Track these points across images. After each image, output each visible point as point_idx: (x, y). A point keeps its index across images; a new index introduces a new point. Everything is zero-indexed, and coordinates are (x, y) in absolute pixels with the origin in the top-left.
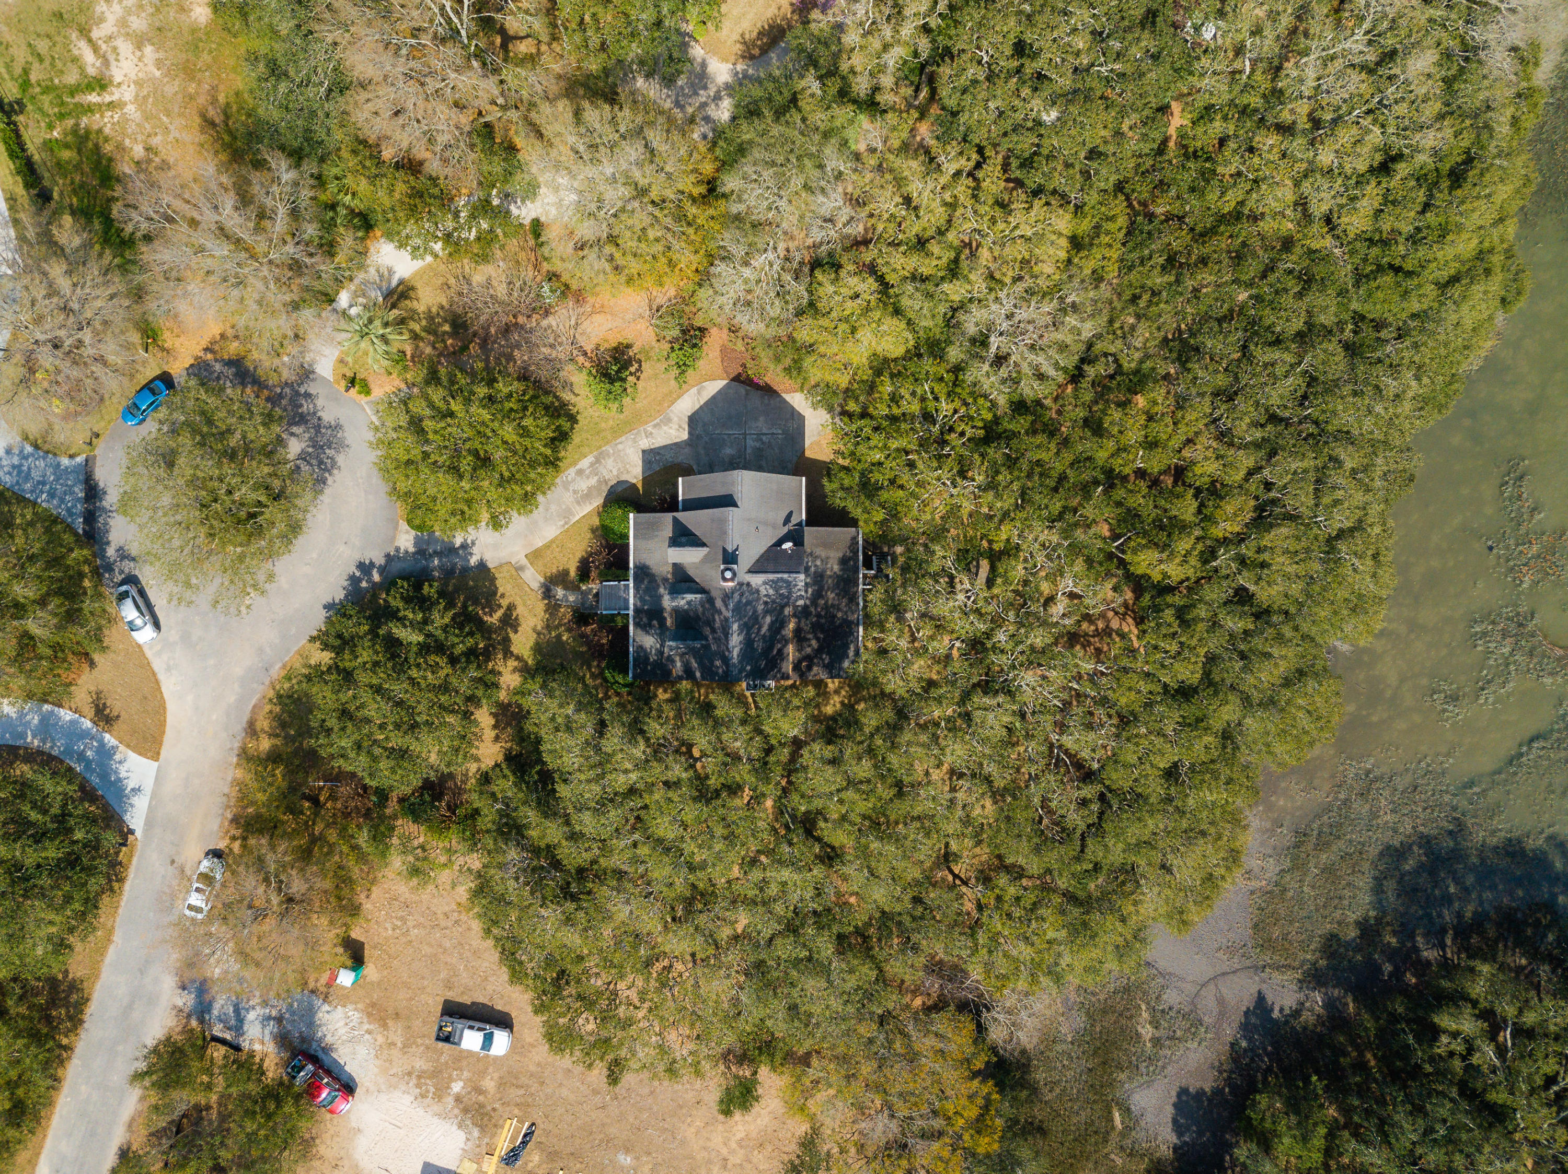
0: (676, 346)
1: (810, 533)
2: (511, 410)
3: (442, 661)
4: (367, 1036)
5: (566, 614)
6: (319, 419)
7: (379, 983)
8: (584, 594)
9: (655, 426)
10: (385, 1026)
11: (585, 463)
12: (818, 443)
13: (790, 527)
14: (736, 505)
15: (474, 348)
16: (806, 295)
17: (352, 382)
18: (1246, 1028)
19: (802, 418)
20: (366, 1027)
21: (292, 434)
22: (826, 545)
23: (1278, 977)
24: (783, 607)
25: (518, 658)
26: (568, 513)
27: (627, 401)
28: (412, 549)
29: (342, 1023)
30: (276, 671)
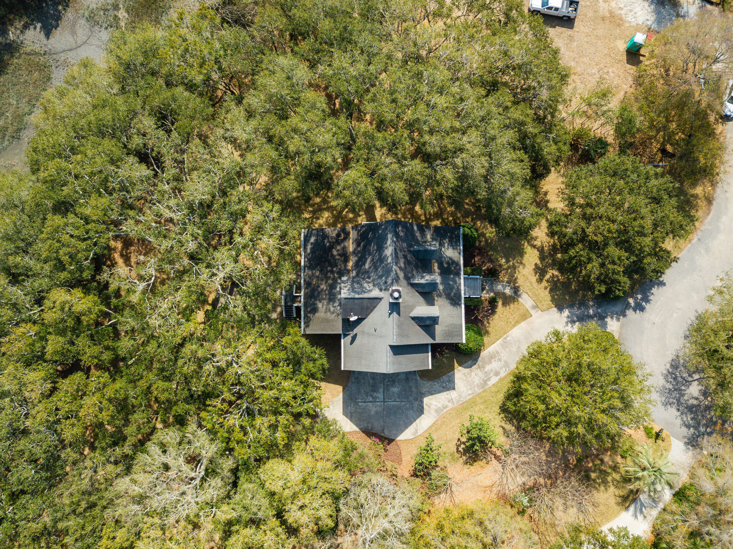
0: (433, 464)
1: (338, 329)
2: (555, 415)
3: (592, 237)
4: (622, 6)
5: (504, 277)
6: (678, 410)
7: (616, 38)
8: (492, 290)
9: (447, 407)
10: (611, 13)
11: (494, 380)
12: (333, 396)
13: (352, 334)
14: (392, 347)
15: (572, 460)
16: (341, 506)
17: (658, 435)
18: (58, 18)
19: (345, 413)
20: (623, 12)
21: (697, 399)
22: (327, 321)
23: (37, 48)
24: (357, 275)
25: (534, 246)
26: (504, 346)
27: (467, 424)
28: (608, 320)
29: (639, 14)
30: (695, 238)
